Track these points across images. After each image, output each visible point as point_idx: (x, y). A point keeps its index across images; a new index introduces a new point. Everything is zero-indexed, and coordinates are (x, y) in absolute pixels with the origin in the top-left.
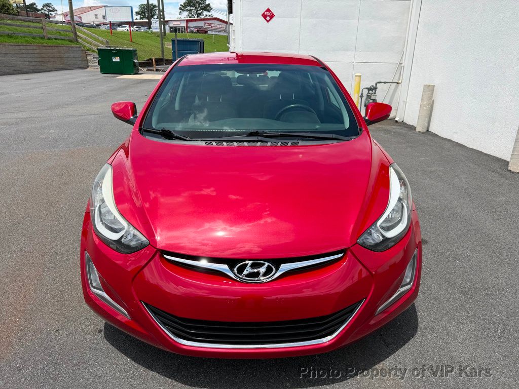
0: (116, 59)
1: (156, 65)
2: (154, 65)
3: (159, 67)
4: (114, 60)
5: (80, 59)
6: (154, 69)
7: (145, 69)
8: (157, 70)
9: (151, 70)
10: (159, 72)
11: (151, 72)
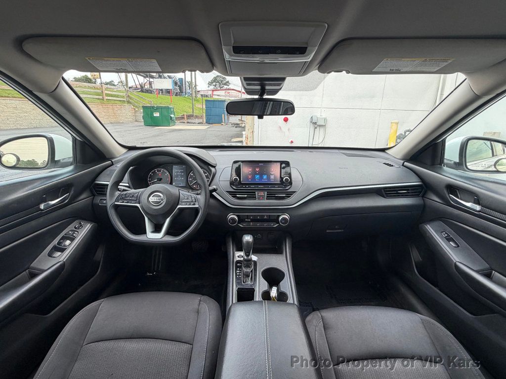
0: (157, 114)
1: (187, 119)
3: (189, 121)
4: (155, 115)
5: (130, 114)
6: (186, 122)
7: (179, 121)
8: (188, 123)
11: (182, 124)
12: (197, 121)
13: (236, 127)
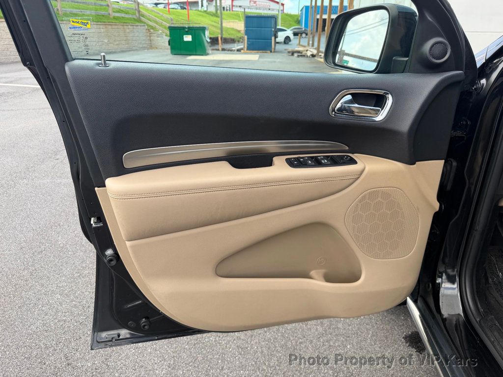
0: (188, 38)
1: (222, 44)
4: (185, 39)
5: (144, 38)
8: (223, 50)
9: (217, 50)
12: (236, 46)
13: (298, 56)
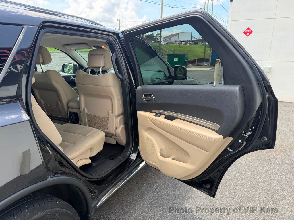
0: (176, 60)
2: (196, 62)
3: (199, 64)
6: (196, 64)
7: (191, 64)
9: (194, 65)
10: (198, 66)
12: (205, 64)
